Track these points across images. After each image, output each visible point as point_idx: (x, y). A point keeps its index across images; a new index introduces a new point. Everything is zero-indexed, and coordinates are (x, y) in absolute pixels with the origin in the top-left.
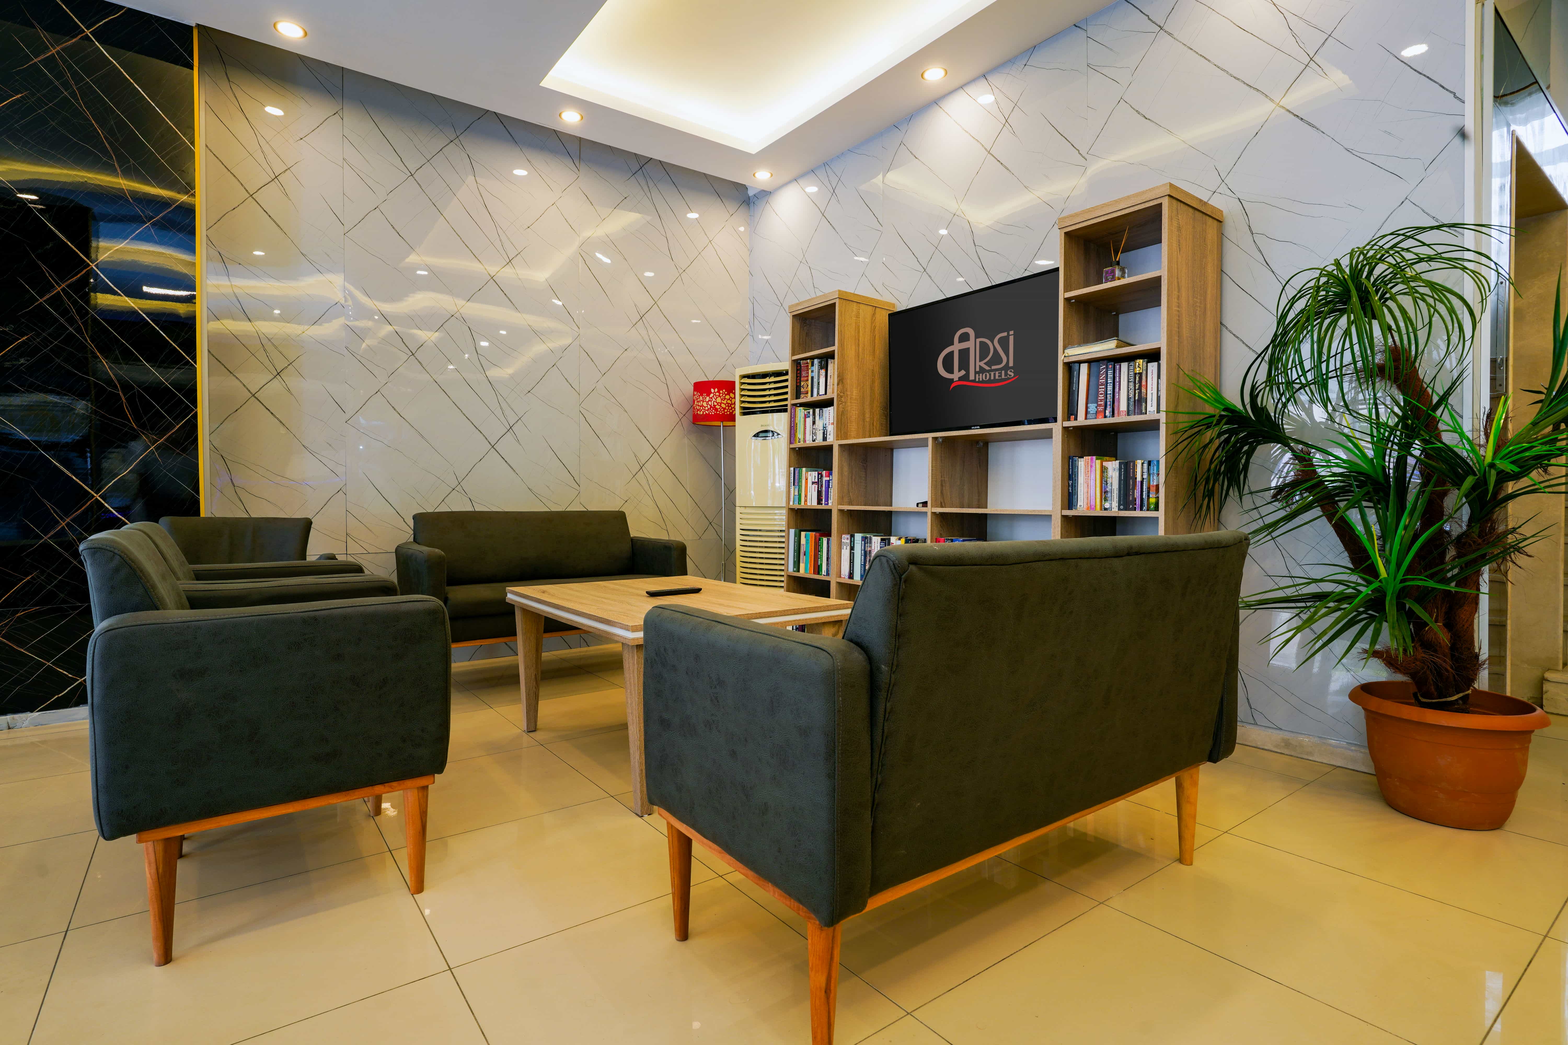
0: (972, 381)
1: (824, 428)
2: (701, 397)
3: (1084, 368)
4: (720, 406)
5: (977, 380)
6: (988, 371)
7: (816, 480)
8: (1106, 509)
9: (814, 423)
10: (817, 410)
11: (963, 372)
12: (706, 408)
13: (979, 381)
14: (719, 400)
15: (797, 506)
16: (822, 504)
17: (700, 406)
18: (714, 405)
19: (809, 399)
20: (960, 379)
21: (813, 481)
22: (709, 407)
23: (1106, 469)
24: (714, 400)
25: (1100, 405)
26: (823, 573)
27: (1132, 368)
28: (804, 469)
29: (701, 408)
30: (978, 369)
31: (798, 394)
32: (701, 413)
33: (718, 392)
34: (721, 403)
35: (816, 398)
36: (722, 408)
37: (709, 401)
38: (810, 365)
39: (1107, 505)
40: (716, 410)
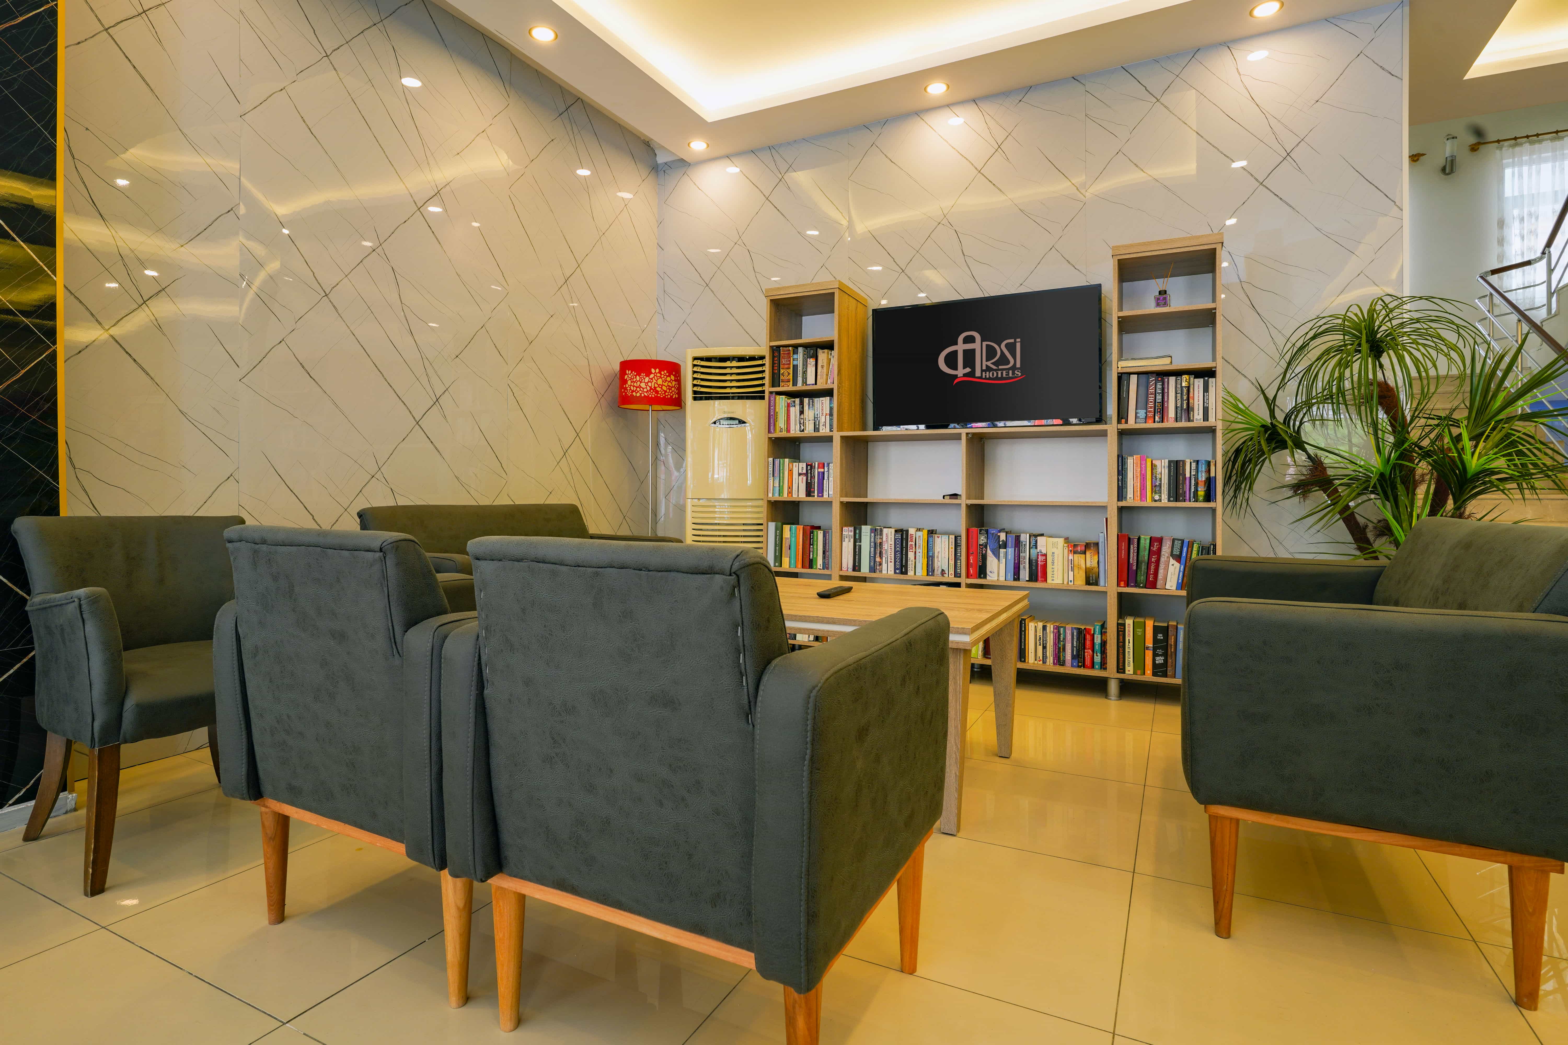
0: (978, 378)
1: (816, 419)
2: (638, 377)
3: (1134, 378)
4: (661, 388)
5: (984, 377)
6: (995, 370)
7: (804, 471)
8: (1156, 501)
9: (802, 412)
10: (806, 400)
11: (968, 370)
12: (645, 390)
13: (986, 378)
14: (660, 381)
15: (777, 497)
16: (814, 496)
17: (637, 387)
18: (654, 387)
19: (790, 388)
20: (965, 375)
21: (800, 472)
22: (649, 388)
23: (1156, 466)
24: (654, 381)
25: (1150, 412)
26: (819, 567)
27: (1179, 381)
28: (787, 460)
29: (638, 389)
30: (984, 368)
31: (775, 382)
32: (638, 395)
33: (660, 372)
34: (662, 385)
35: (800, 386)
36: (664, 390)
37: (648, 382)
38: (792, 353)
39: (1157, 497)
40: (657, 392)
